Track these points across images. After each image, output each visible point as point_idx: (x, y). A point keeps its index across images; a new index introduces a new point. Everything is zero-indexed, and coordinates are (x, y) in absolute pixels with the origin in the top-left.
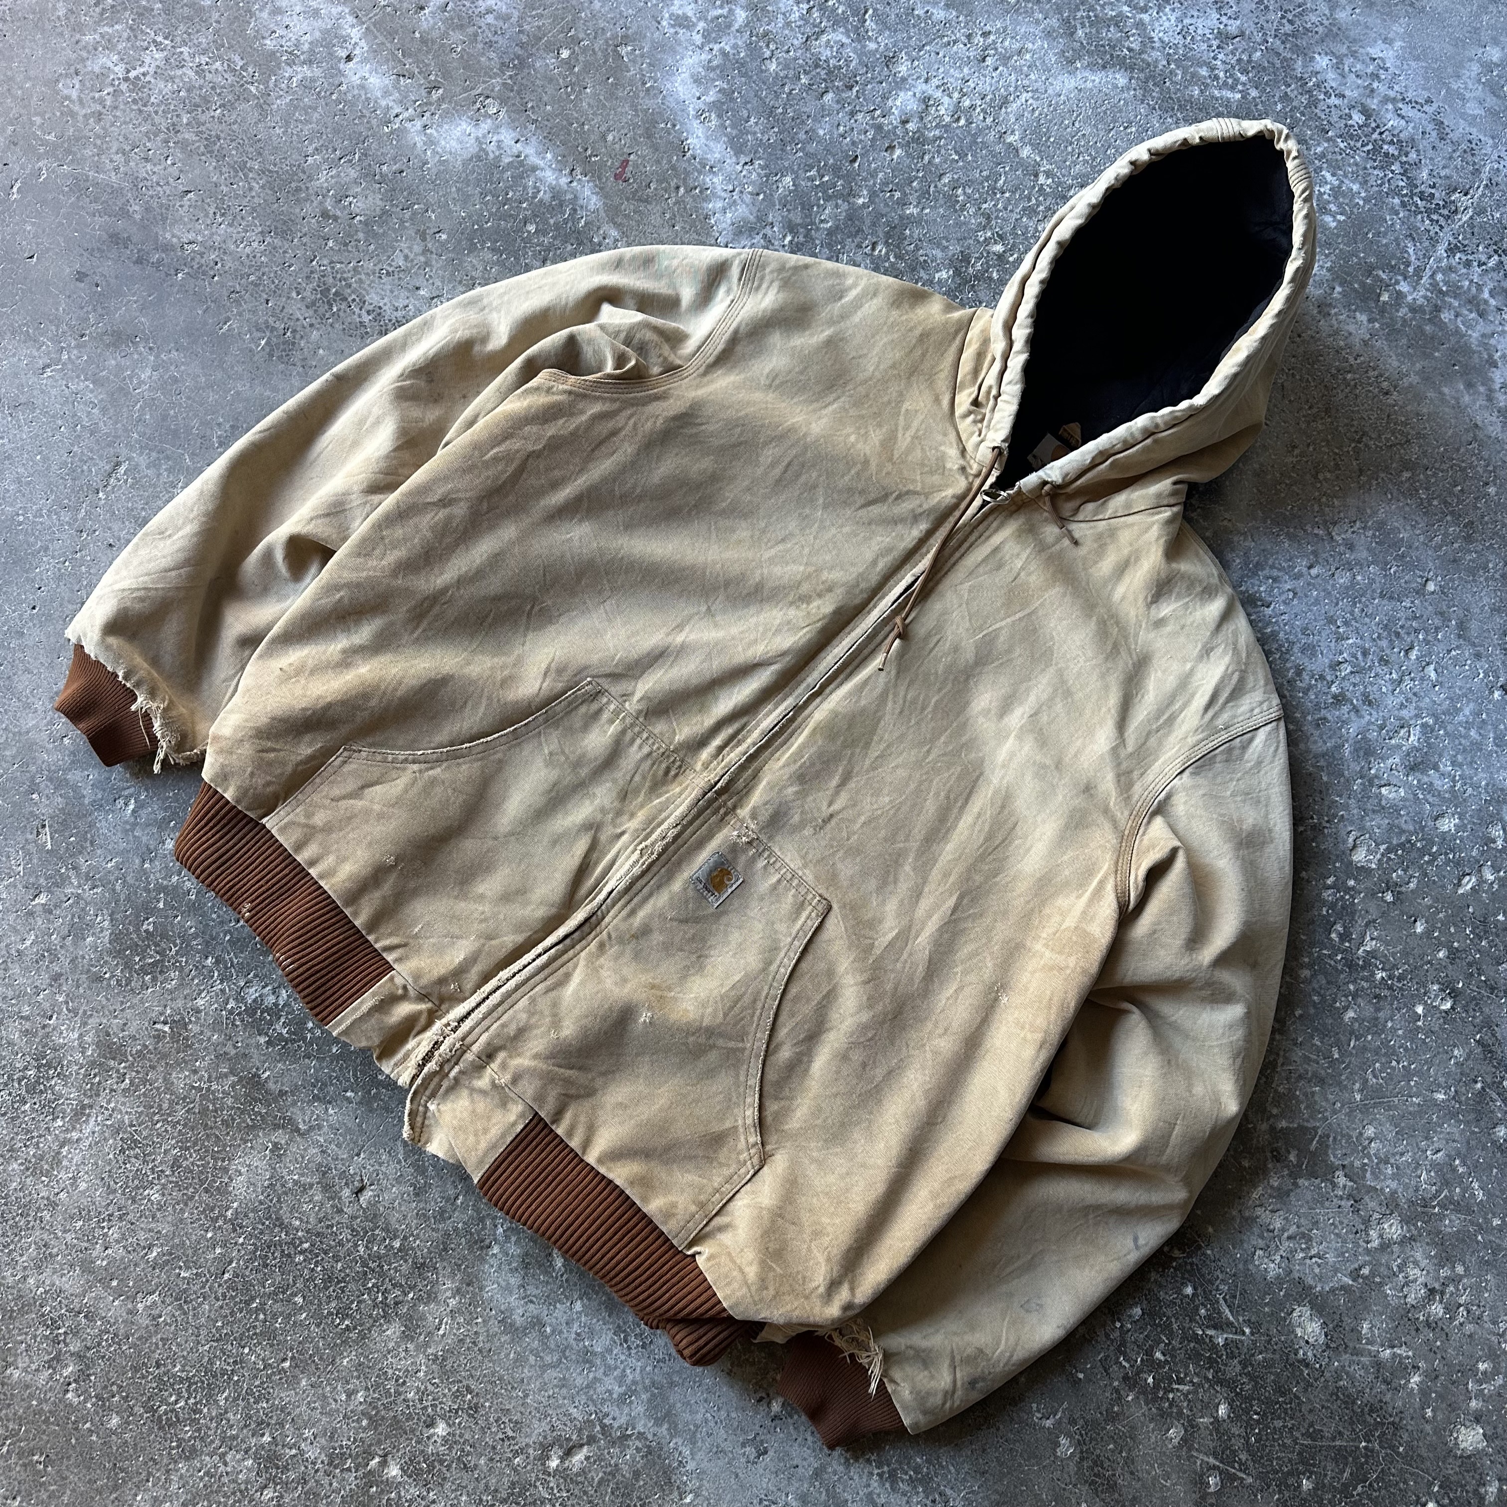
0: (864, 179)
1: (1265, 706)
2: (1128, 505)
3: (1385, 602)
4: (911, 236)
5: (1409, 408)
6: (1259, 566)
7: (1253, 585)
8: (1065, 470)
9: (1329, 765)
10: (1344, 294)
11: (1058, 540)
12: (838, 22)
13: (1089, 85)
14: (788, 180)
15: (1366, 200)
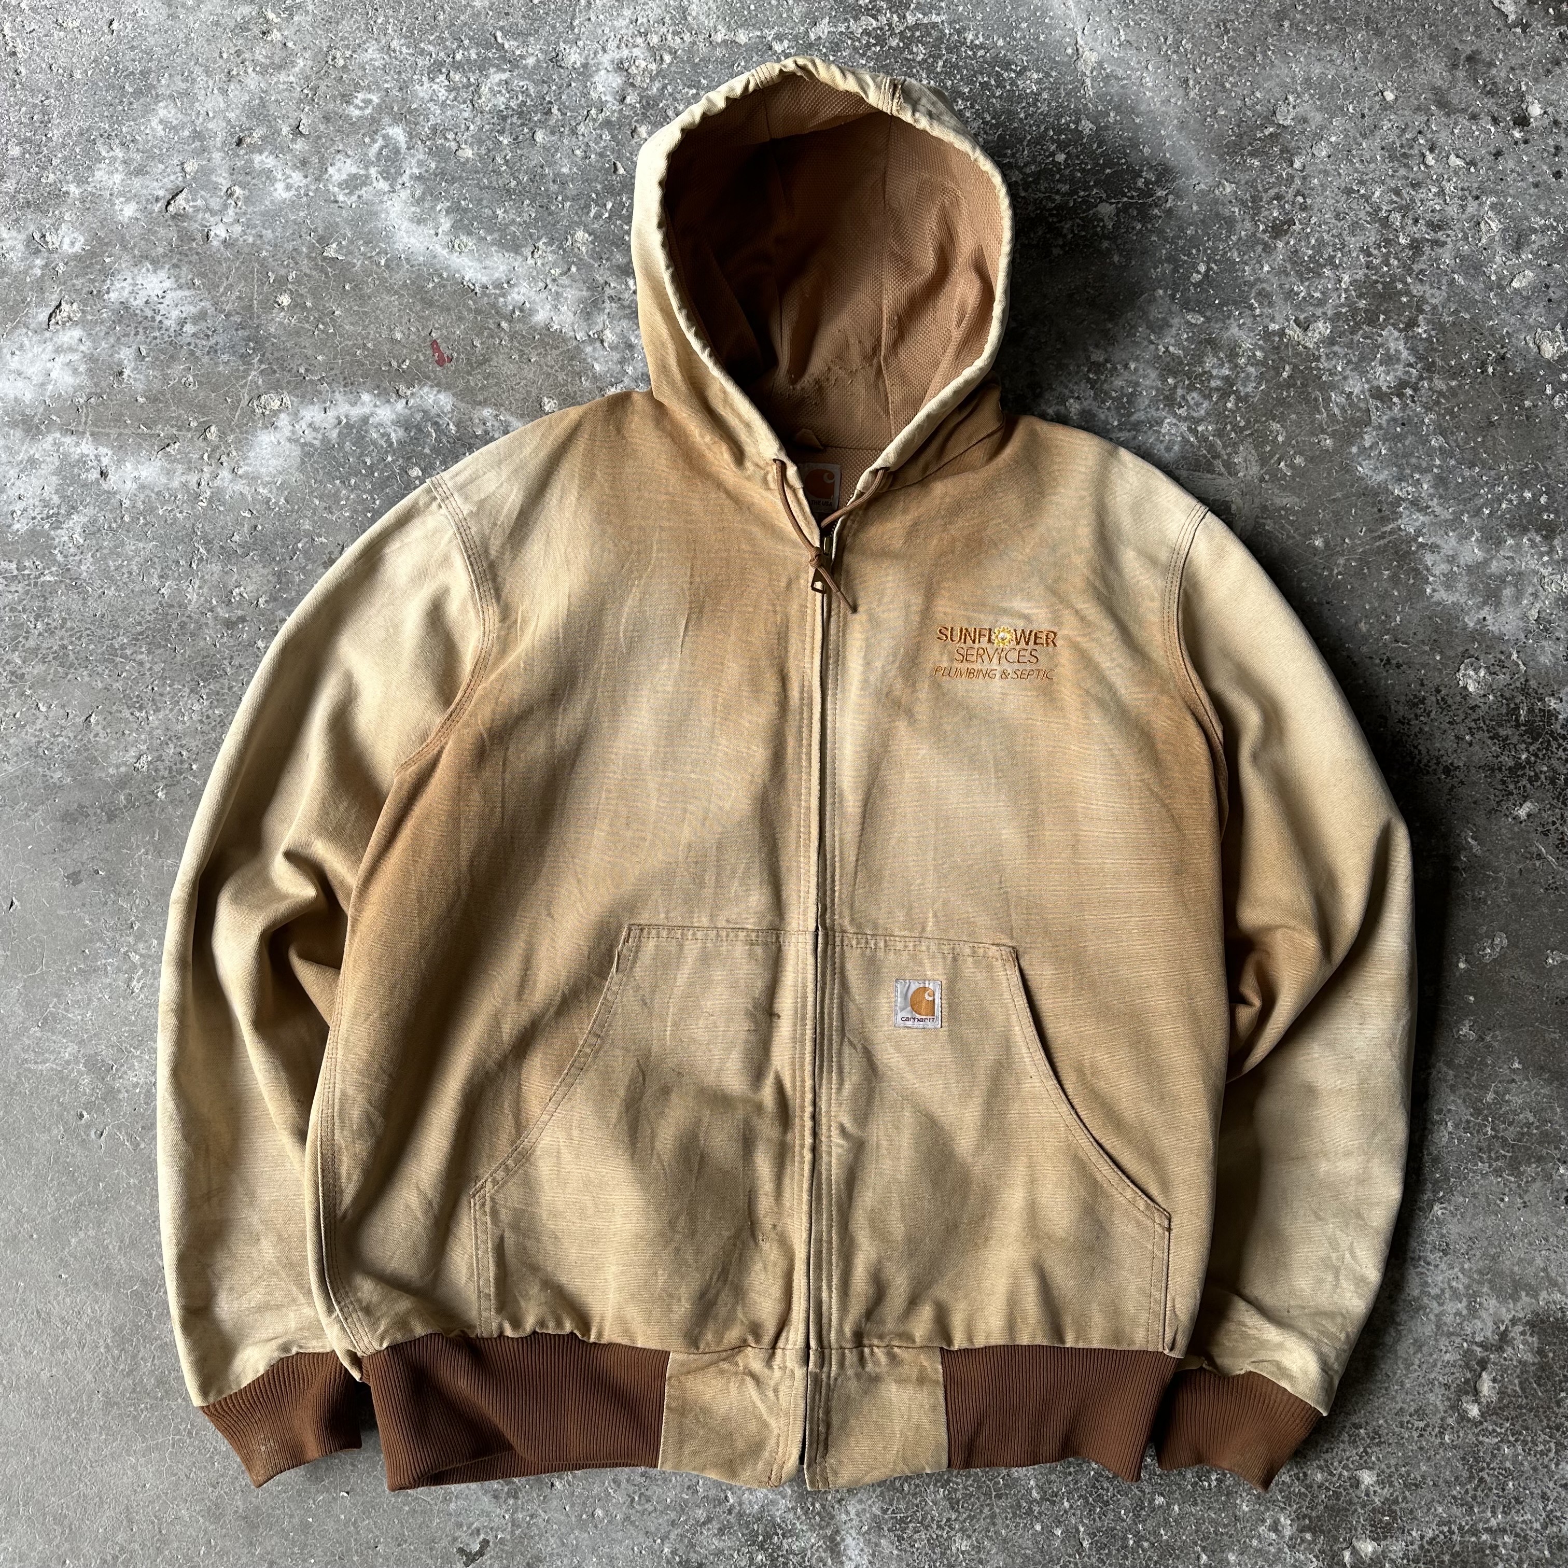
12: (482, 66)
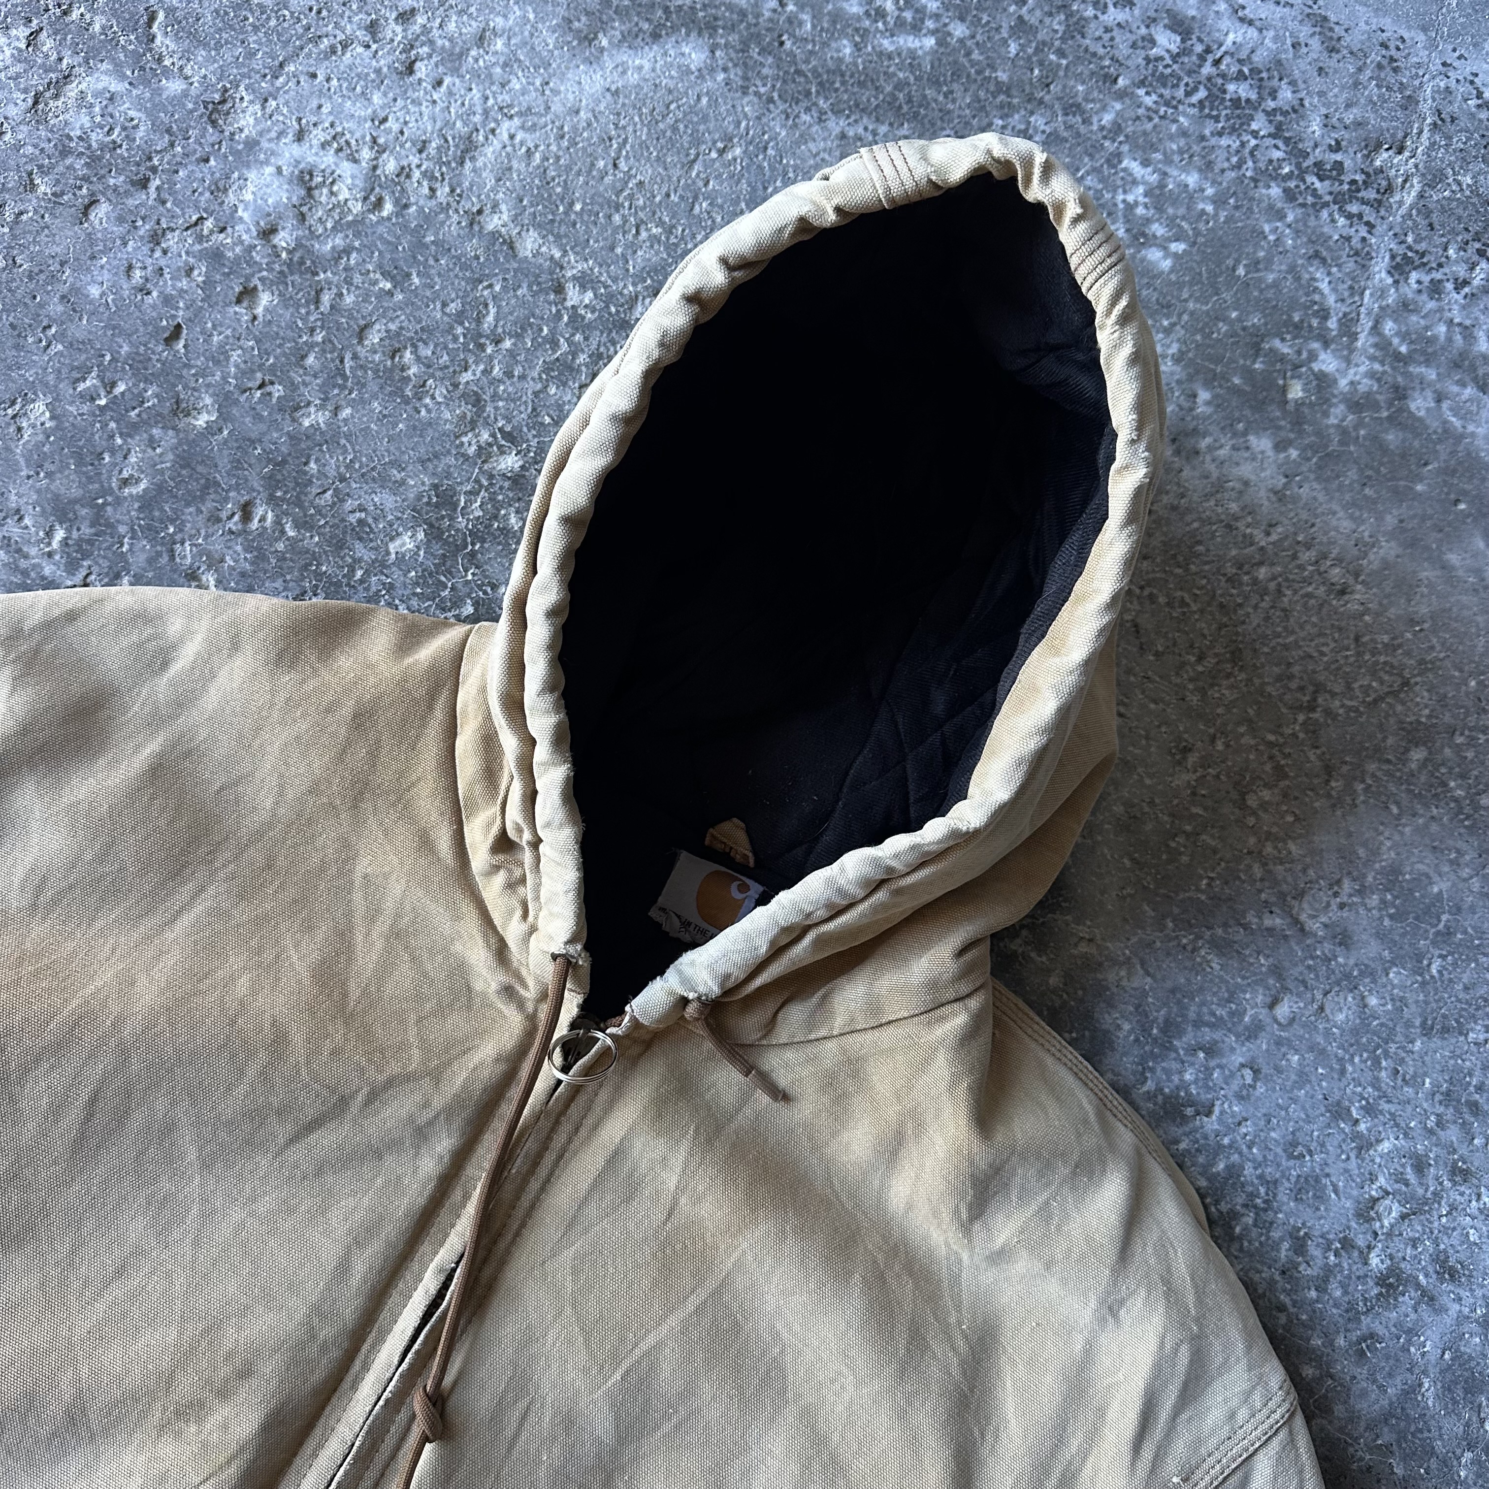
0: (203, 373)
1: (1257, 1399)
2: (874, 1007)
3: (1436, 1042)
4: (322, 474)
5: (1392, 612)
6: (1171, 1029)
7: (1168, 1072)
8: (723, 968)
9: (1401, 1437)
10: (1216, 403)
11: (745, 1099)
13: (633, 78)
14: (39, 410)
15: (1219, 201)
